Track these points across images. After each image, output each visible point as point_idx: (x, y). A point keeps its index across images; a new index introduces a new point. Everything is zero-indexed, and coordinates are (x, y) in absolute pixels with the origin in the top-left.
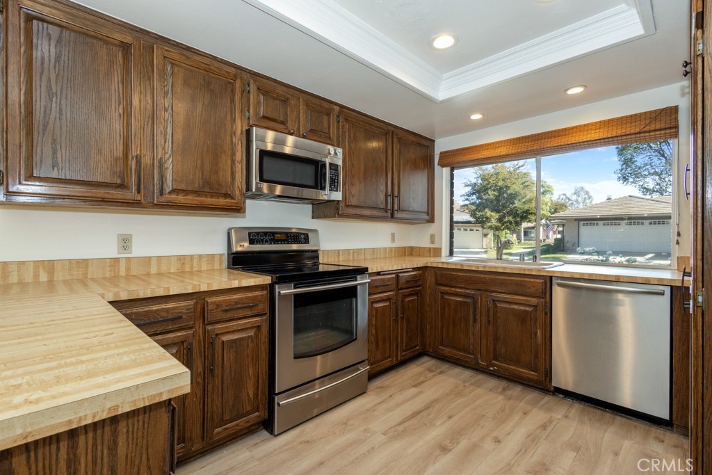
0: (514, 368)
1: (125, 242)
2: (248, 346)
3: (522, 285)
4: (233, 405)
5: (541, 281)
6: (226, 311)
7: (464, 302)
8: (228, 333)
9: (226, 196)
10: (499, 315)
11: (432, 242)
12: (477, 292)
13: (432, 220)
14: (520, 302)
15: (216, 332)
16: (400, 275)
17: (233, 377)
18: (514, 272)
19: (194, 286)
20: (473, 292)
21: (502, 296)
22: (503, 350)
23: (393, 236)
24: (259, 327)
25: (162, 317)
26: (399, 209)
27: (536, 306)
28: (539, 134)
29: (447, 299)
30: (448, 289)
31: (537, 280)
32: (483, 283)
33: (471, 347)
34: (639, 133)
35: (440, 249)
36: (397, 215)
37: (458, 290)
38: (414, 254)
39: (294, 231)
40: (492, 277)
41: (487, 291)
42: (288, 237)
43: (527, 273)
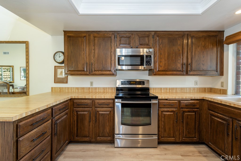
1: (92, 83)
2: (107, 116)
4: (102, 132)
6: (100, 105)
7: (222, 122)
8: (101, 111)
9: (109, 71)
11: (222, 86)
12: (230, 119)
13: (222, 75)
15: (98, 110)
16: (181, 101)
17: (102, 124)
19: (104, 97)
20: (227, 118)
24: (110, 111)
25: (84, 104)
26: (191, 70)
29: (213, 119)
35: (227, 90)
37: (219, 115)
38: (212, 91)
39: (138, 80)
41: (236, 119)
42: (136, 82)
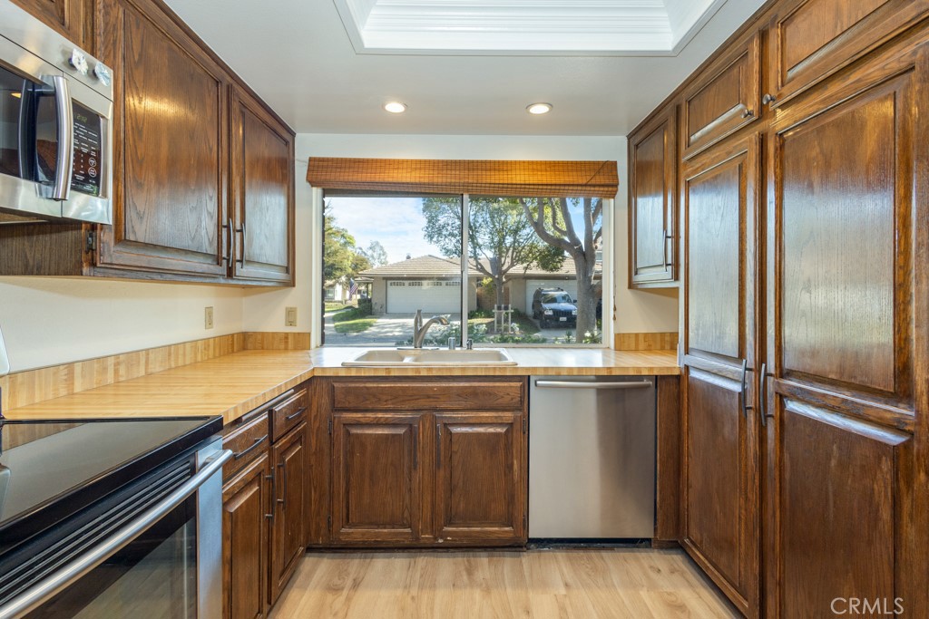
0: (479, 529)
3: (490, 394)
5: (519, 384)
7: (393, 435)
10: (455, 448)
11: (291, 323)
12: (417, 415)
13: (291, 283)
14: (490, 421)
16: (276, 408)
18: (479, 374)
20: (409, 415)
21: (459, 415)
22: (462, 505)
23: (209, 312)
26: (244, 259)
27: (511, 424)
28: (473, 161)
29: (358, 436)
30: (359, 415)
31: (513, 384)
32: (429, 397)
33: (406, 514)
34: (586, 185)
35: (309, 334)
36: (240, 270)
37: (380, 415)
38: (249, 346)
40: (444, 385)
41: (435, 409)
43: (498, 373)
